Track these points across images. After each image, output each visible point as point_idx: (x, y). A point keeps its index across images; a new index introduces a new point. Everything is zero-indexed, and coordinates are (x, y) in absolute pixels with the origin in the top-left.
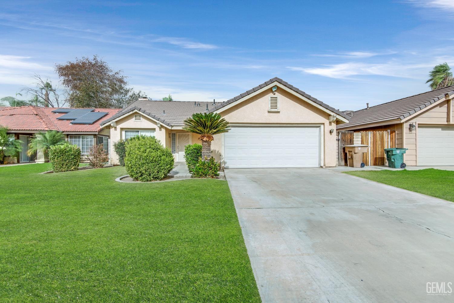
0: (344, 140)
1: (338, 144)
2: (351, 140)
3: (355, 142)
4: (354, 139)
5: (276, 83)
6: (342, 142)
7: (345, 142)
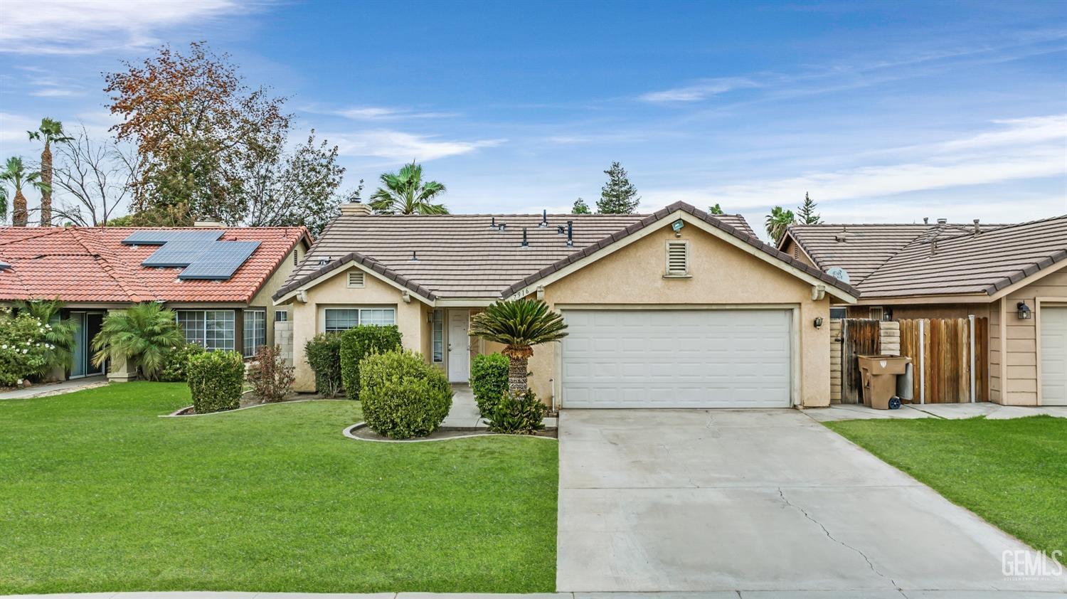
0: (855, 341)
1: (842, 350)
2: (873, 341)
3: (883, 346)
4: (883, 339)
5: (679, 214)
6: (850, 346)
7: (858, 347)
